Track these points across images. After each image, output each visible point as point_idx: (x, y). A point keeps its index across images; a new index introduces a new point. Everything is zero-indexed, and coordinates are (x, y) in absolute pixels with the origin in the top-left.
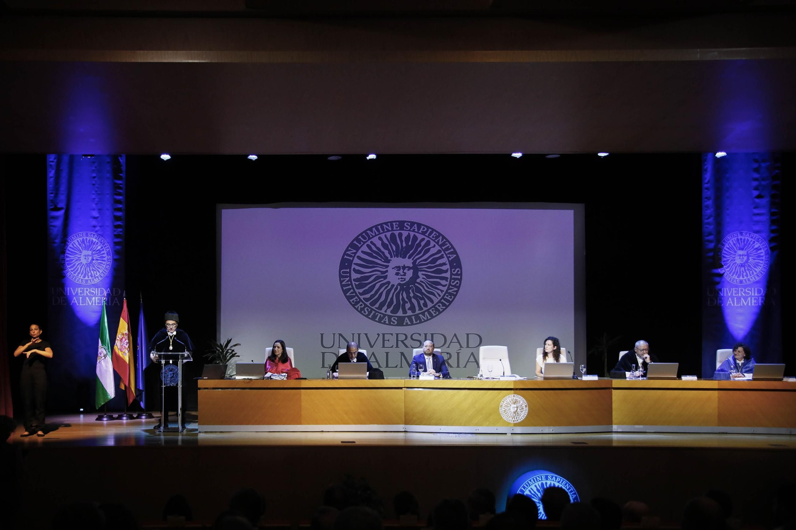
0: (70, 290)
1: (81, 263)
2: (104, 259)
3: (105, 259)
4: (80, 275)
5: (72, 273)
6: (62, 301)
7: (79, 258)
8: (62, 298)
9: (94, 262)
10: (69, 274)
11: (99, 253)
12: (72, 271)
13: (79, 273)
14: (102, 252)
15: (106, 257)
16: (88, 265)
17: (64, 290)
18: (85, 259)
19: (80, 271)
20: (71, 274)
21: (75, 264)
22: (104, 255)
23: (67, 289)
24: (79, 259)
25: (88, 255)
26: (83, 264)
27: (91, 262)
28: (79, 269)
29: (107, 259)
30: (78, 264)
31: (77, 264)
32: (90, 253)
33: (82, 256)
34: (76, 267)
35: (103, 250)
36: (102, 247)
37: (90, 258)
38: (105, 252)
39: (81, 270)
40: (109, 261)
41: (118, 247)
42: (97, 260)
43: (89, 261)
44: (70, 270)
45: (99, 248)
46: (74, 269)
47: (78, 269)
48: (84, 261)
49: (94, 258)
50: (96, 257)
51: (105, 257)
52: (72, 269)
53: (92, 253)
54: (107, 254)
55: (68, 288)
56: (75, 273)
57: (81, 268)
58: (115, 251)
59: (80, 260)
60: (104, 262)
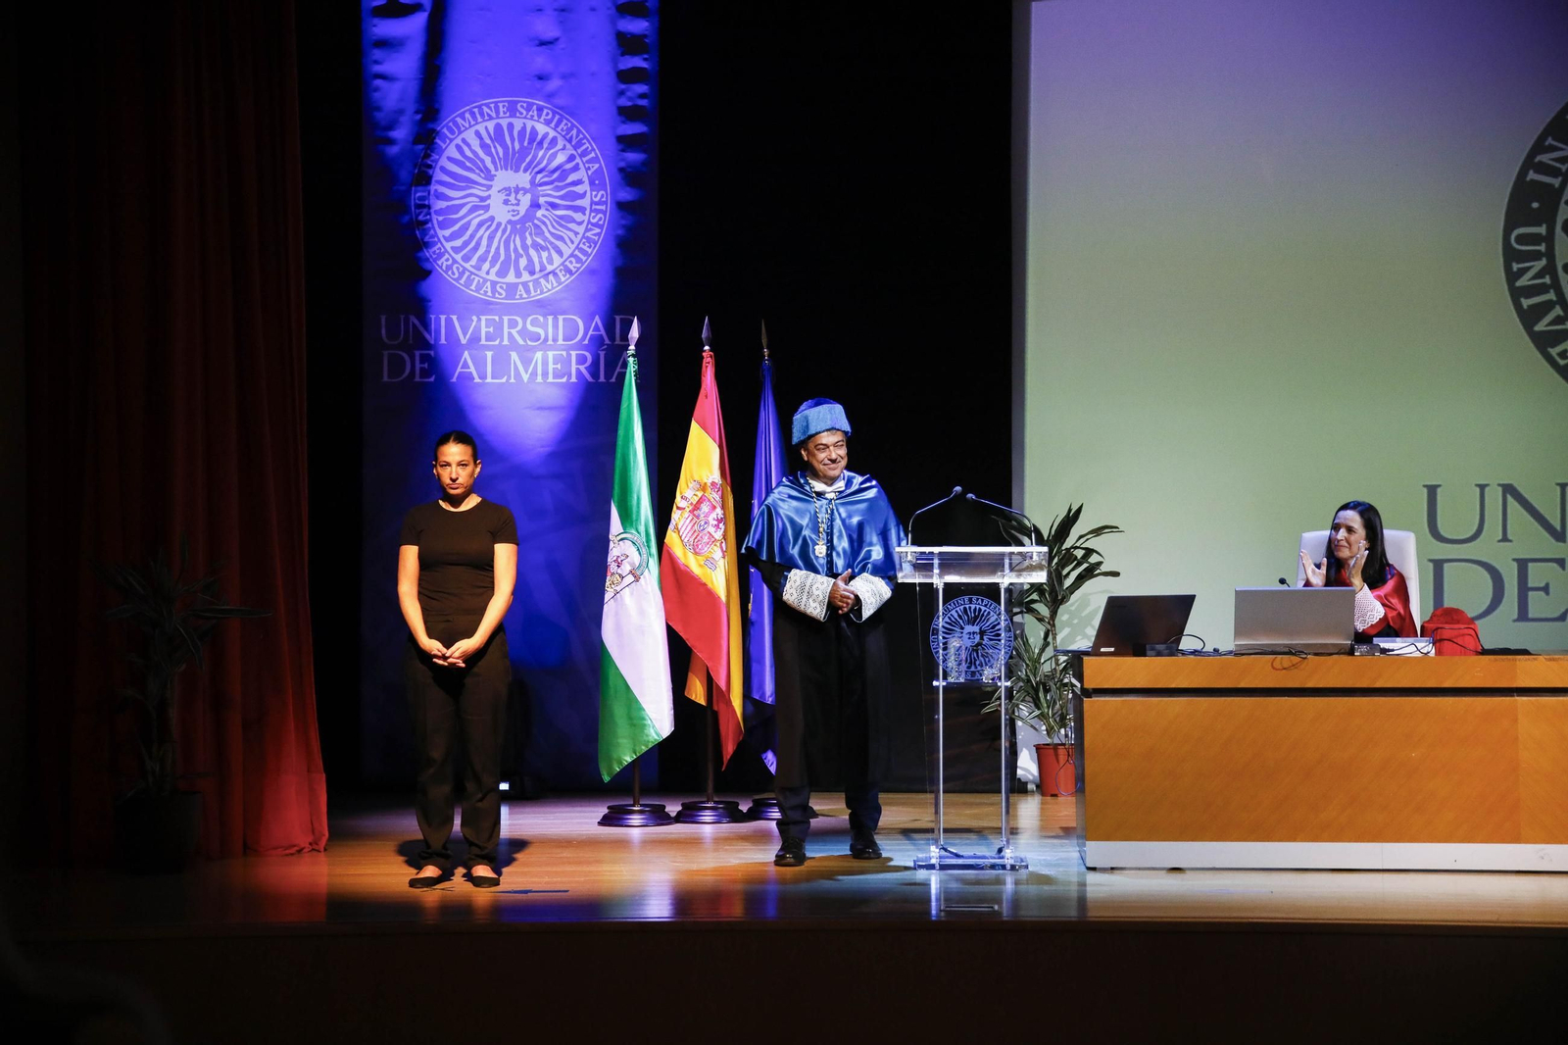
0: (449, 322)
1: (492, 219)
2: (579, 203)
3: (585, 202)
4: (486, 266)
5: (458, 257)
6: (418, 365)
7: (483, 199)
8: (417, 353)
9: (539, 213)
10: (443, 262)
11: (562, 178)
12: (457, 250)
13: (482, 259)
14: (572, 178)
15: (589, 196)
16: (519, 226)
17: (426, 324)
18: (506, 202)
19: (488, 252)
20: (455, 261)
21: (469, 223)
22: (579, 189)
23: (438, 320)
24: (482, 205)
25: (517, 190)
26: (499, 224)
27: (529, 216)
28: (484, 242)
29: (593, 203)
30: (480, 225)
31: (475, 222)
32: (523, 179)
33: (493, 192)
34: (472, 236)
35: (576, 168)
36: (571, 158)
37: (526, 200)
38: (581, 174)
39: (489, 246)
40: (598, 211)
41: (634, 157)
42: (554, 206)
43: (523, 209)
44: (448, 246)
45: (561, 158)
46: (466, 244)
47: (478, 244)
48: (500, 212)
49: (542, 200)
50: (547, 196)
51: (582, 196)
52: (458, 243)
53: (532, 182)
54: (592, 183)
55: (443, 318)
56: (467, 259)
57: (491, 238)
58: (621, 170)
59: (487, 208)
60: (578, 216)
